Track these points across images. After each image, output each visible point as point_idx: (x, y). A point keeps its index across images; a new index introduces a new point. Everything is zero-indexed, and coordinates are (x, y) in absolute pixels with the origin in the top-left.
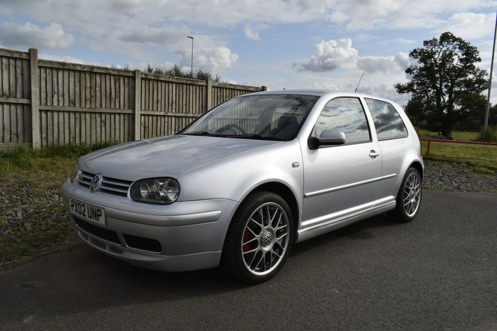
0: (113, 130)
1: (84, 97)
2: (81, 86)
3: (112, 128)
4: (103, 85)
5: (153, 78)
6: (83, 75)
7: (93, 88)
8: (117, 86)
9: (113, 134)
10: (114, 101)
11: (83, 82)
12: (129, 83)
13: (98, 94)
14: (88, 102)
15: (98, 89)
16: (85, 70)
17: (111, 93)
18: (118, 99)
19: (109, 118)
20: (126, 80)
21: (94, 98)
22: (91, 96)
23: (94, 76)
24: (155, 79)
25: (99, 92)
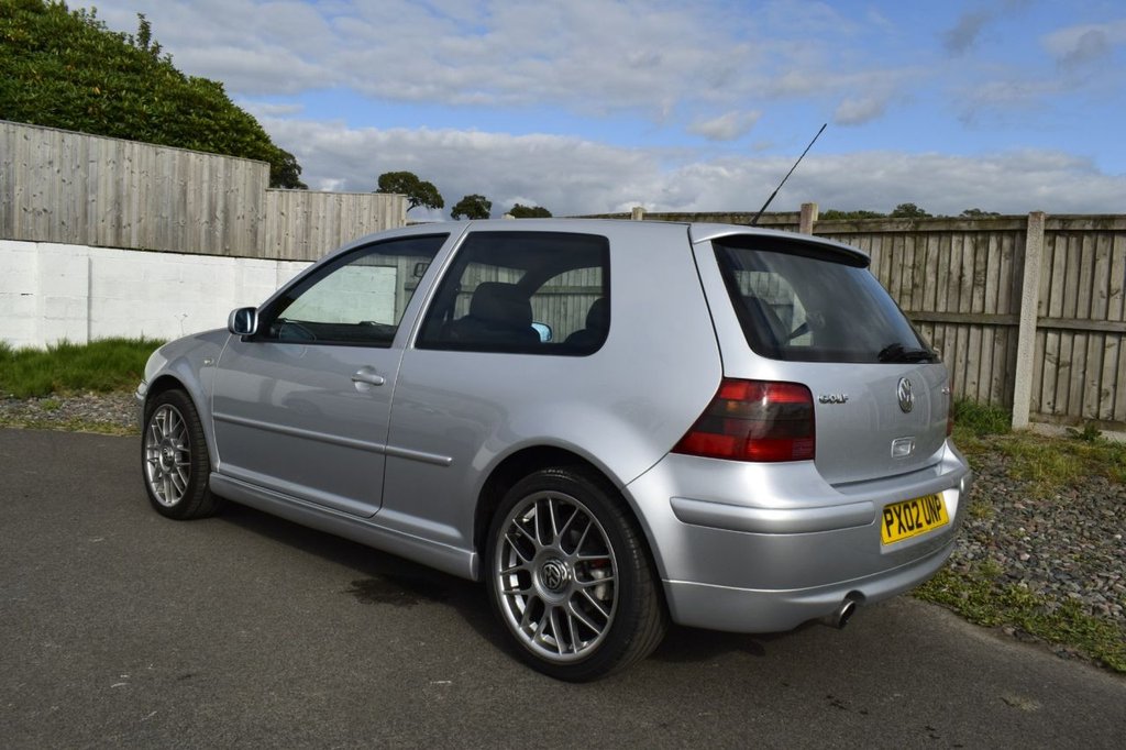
0: (960, 365)
1: (899, 289)
2: (894, 265)
3: (958, 359)
4: (944, 259)
5: (1089, 227)
6: (898, 241)
7: (918, 268)
8: (981, 258)
9: (960, 374)
10: (969, 294)
11: (898, 255)
12: (1013, 247)
13: (931, 279)
14: (907, 299)
15: (930, 269)
16: (901, 229)
17: (961, 276)
18: (981, 289)
19: (954, 335)
20: (1006, 243)
21: (921, 291)
22: (915, 286)
23: (925, 240)
24: (1099, 228)
25: (934, 275)
